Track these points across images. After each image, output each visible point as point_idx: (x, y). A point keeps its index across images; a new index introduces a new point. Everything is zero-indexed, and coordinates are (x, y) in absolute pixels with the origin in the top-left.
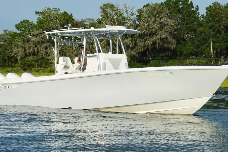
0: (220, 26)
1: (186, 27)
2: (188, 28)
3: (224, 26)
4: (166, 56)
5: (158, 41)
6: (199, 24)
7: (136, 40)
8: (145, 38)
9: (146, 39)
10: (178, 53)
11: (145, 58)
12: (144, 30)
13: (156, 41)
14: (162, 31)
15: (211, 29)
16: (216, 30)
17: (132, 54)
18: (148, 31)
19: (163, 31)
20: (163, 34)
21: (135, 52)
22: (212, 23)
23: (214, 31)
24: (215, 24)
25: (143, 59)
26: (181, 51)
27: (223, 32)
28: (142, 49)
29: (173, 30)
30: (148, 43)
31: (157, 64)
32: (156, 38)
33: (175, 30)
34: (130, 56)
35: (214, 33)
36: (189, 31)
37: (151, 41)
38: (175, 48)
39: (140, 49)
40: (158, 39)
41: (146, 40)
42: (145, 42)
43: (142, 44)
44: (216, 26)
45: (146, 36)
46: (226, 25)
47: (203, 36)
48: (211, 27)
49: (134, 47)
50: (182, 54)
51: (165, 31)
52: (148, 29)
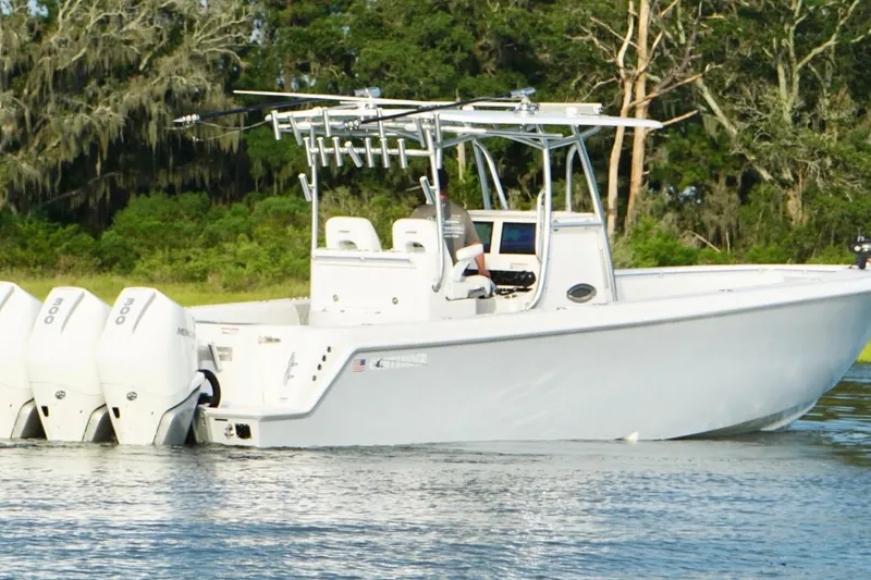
0: (477, 36)
1: (299, 34)
2: (311, 40)
3: (499, 36)
4: (191, 187)
5: (154, 109)
6: (369, 23)
7: (40, 103)
8: (91, 93)
9: (95, 95)
10: (258, 170)
11: (76, 198)
12: (84, 50)
13: (142, 108)
14: (177, 55)
15: (434, 46)
16: (458, 56)
17: (20, 176)
18: (103, 52)
19: (180, 54)
20: (180, 73)
21: (37, 162)
22: (439, 20)
23: (448, 61)
24: (454, 23)
25: (68, 200)
26: (269, 159)
27: (490, 66)
28: (68, 147)
29: (230, 48)
30: (103, 119)
31: (160, 227)
32: (145, 89)
33: (243, 53)
34: (6, 186)
35: (450, 69)
36: (311, 55)
37: (121, 107)
38: (243, 144)
39: (62, 147)
40: (157, 99)
41: (93, 100)
42: (89, 111)
43: (75, 122)
44: (455, 36)
45: (93, 83)
46: (508, 30)
47: (395, 83)
48: (430, 41)
49: (25, 136)
50: (275, 176)
51: (194, 58)
52: (101, 43)
